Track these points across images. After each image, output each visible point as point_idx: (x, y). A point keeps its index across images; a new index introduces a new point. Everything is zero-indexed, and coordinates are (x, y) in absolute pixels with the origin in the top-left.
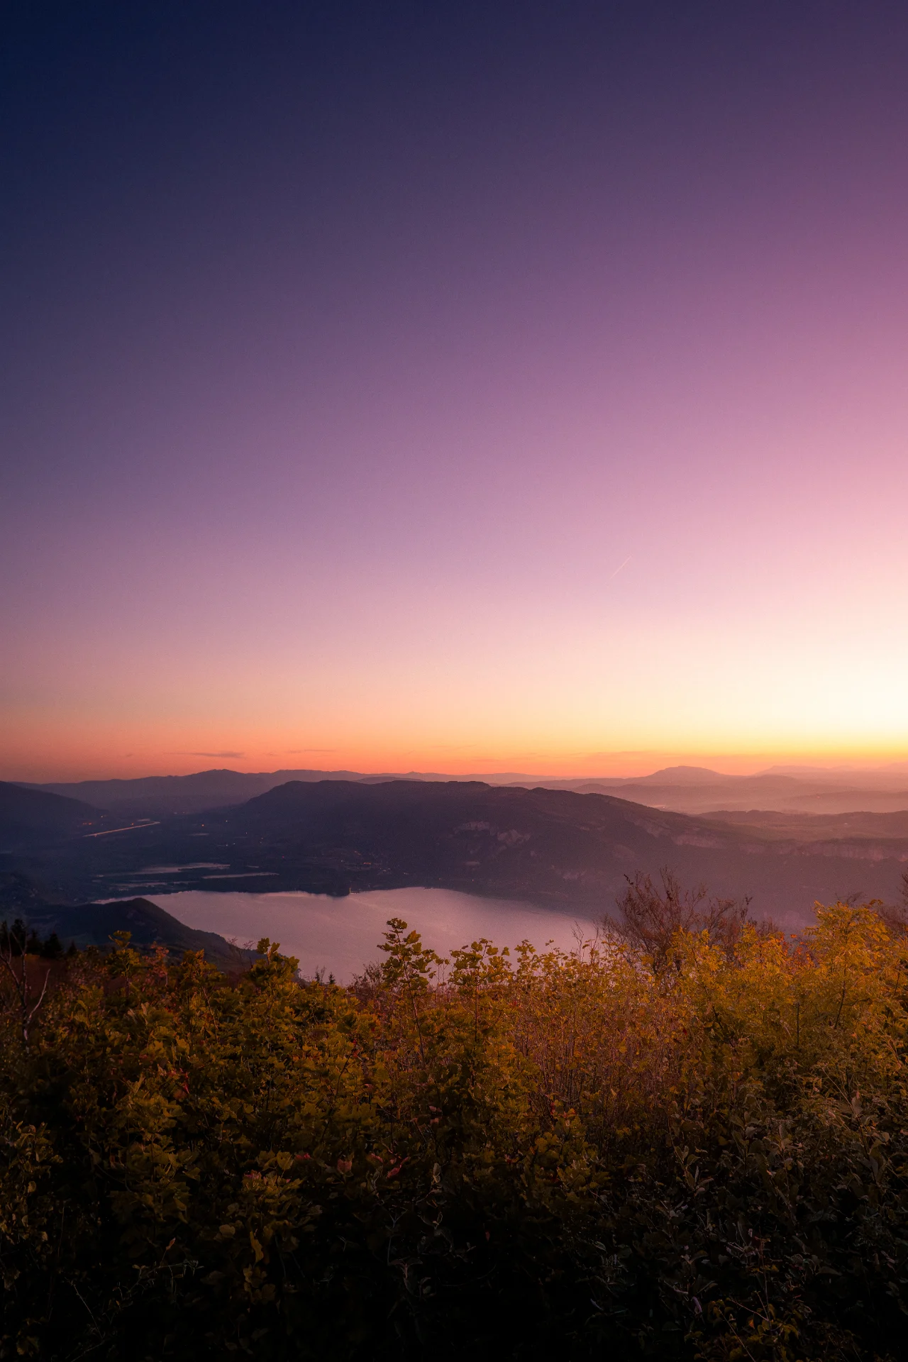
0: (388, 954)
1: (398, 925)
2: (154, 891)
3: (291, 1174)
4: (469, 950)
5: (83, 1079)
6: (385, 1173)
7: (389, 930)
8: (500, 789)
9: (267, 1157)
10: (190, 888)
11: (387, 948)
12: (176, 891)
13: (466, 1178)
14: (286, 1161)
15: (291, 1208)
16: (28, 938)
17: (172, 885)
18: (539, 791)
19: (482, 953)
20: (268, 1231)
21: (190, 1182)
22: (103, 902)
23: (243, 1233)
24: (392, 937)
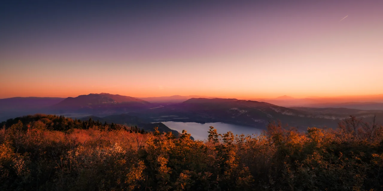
0: (210, 133)
1: (212, 128)
2: (163, 121)
3: (189, 175)
4: (227, 133)
5: (150, 154)
6: (208, 175)
7: (210, 129)
8: (240, 101)
9: (185, 171)
10: (171, 121)
11: (209, 132)
12: (168, 121)
13: (224, 178)
14: (187, 171)
15: (189, 181)
16: (138, 130)
17: (166, 120)
18: (249, 101)
19: (230, 134)
20: (185, 184)
21: (170, 174)
22: (153, 123)
23: (180, 184)
24: (210, 130)
